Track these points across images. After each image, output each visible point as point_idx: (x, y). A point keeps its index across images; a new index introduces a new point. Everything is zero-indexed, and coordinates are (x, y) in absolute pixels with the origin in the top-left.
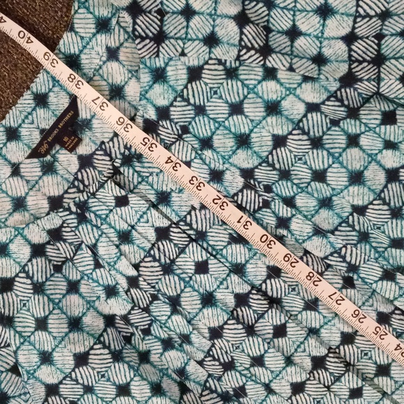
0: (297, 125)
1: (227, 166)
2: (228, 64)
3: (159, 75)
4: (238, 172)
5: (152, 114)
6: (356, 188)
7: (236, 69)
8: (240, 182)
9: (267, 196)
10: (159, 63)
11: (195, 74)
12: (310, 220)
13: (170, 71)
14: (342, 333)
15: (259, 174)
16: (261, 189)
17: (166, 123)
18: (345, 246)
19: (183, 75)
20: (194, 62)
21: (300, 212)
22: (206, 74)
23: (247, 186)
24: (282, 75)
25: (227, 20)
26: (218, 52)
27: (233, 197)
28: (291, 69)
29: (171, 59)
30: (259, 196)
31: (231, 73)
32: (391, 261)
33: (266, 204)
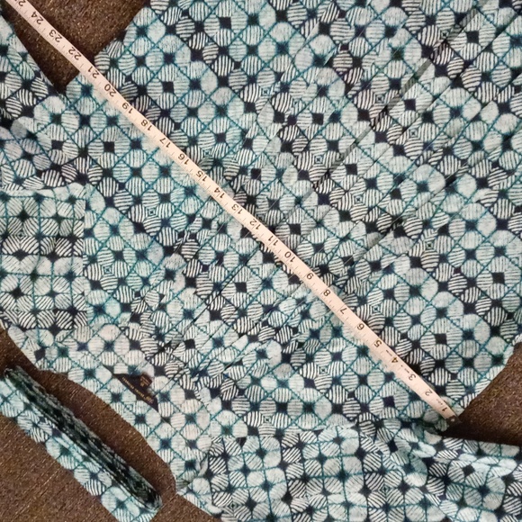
0: (125, 214)
1: (161, 267)
2: (86, 263)
3: (99, 310)
4: (168, 259)
5: (127, 316)
6: (172, 172)
7: (89, 257)
8: (175, 257)
9: (187, 236)
10: (90, 310)
11: (96, 285)
12: (204, 204)
13: (96, 302)
14: (299, 179)
15: (168, 242)
16: (181, 241)
17: (133, 307)
18: (225, 177)
19: (97, 293)
20: (88, 286)
21: (198, 210)
22: (95, 278)
23: (179, 251)
24: (88, 225)
25: (55, 268)
26: (78, 271)
27: (187, 262)
28: (83, 219)
29: (87, 302)
30: (186, 241)
31: (93, 260)
32: (236, 142)
33: (193, 236)
